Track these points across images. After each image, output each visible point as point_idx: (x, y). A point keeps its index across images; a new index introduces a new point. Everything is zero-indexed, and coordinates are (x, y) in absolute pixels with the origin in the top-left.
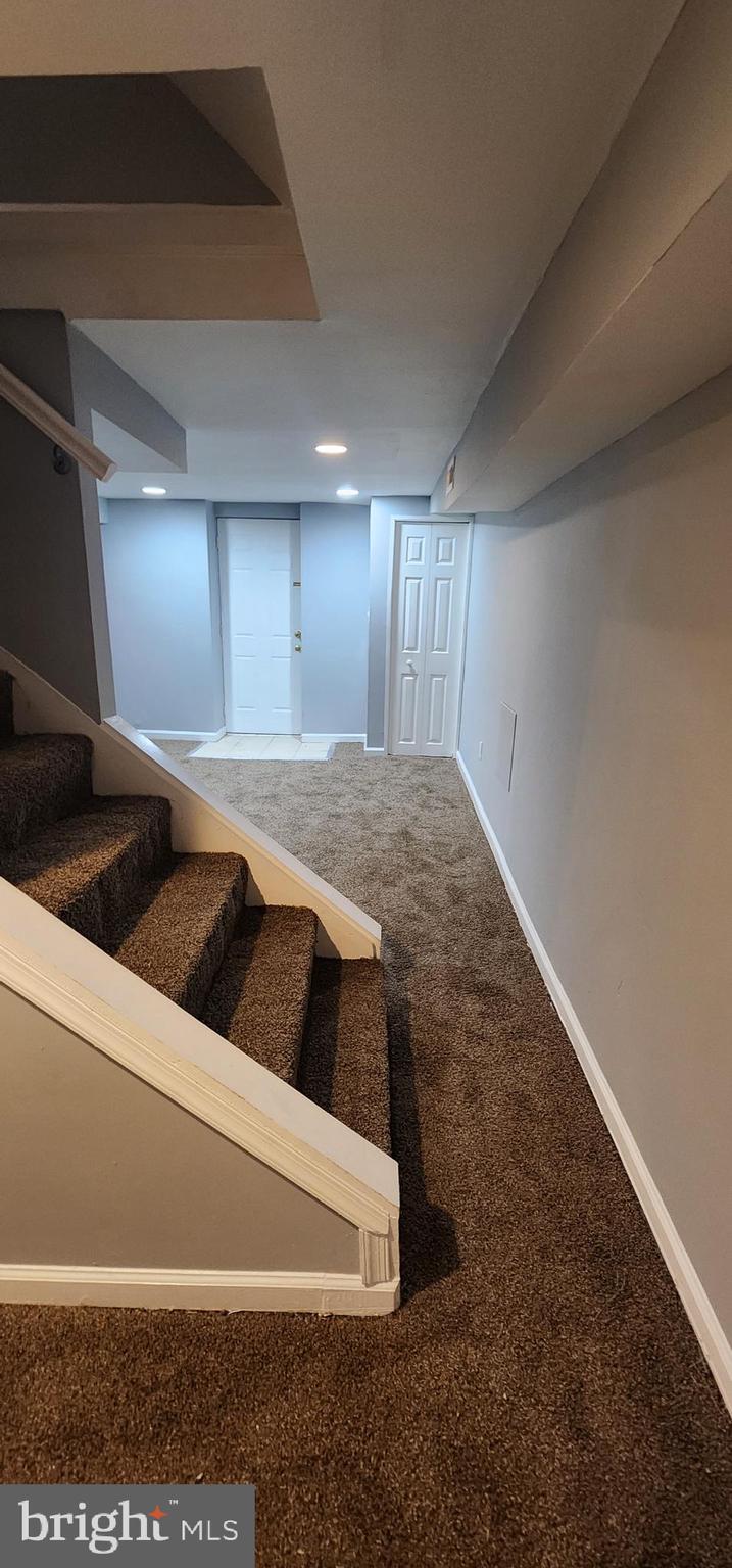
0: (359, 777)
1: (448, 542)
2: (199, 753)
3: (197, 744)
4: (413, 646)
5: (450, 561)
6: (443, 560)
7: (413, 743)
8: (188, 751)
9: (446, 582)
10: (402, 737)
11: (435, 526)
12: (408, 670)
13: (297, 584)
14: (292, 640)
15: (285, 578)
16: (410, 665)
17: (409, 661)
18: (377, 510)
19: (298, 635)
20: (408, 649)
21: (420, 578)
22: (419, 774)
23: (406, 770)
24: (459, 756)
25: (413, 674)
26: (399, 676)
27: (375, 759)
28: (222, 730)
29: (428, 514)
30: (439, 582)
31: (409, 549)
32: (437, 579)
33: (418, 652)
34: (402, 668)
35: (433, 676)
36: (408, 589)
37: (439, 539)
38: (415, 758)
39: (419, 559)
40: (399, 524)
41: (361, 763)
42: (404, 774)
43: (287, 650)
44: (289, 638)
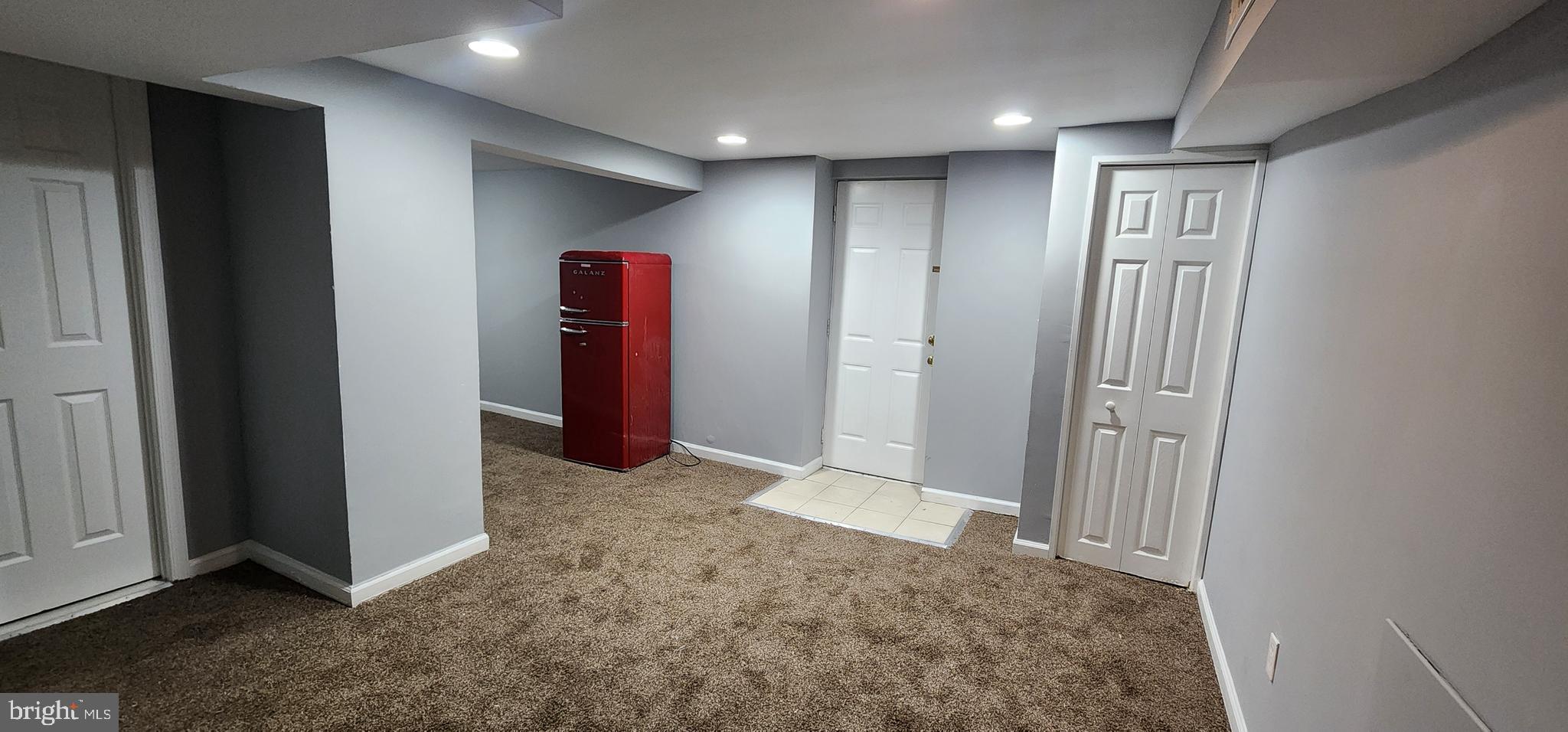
0: (985, 608)
1: (1207, 197)
2: (766, 500)
3: (770, 479)
4: (1120, 377)
5: (1209, 231)
6: (1193, 231)
7: (1107, 546)
8: (752, 492)
9: (1197, 269)
10: (1086, 531)
11: (1179, 173)
12: (1106, 418)
13: (936, 269)
14: (923, 349)
15: (921, 261)
16: (1112, 411)
17: (1109, 403)
18: (1067, 149)
19: (931, 342)
20: (1108, 382)
21: (1144, 262)
22: (1111, 628)
23: (1086, 603)
24: (1201, 589)
25: (1116, 425)
26: (1087, 427)
27: (1030, 561)
28: (816, 462)
29: (1168, 150)
30: (1182, 270)
31: (1125, 210)
32: (1178, 263)
33: (1128, 389)
34: (1096, 412)
35: (1155, 433)
36: (1116, 282)
37: (1186, 194)
38: (1108, 574)
39: (1144, 229)
40: (1106, 170)
41: (1001, 569)
42: (1080, 617)
43: (916, 361)
44: (919, 345)
